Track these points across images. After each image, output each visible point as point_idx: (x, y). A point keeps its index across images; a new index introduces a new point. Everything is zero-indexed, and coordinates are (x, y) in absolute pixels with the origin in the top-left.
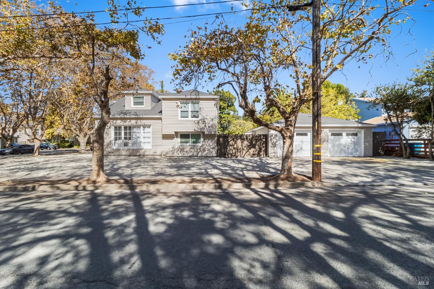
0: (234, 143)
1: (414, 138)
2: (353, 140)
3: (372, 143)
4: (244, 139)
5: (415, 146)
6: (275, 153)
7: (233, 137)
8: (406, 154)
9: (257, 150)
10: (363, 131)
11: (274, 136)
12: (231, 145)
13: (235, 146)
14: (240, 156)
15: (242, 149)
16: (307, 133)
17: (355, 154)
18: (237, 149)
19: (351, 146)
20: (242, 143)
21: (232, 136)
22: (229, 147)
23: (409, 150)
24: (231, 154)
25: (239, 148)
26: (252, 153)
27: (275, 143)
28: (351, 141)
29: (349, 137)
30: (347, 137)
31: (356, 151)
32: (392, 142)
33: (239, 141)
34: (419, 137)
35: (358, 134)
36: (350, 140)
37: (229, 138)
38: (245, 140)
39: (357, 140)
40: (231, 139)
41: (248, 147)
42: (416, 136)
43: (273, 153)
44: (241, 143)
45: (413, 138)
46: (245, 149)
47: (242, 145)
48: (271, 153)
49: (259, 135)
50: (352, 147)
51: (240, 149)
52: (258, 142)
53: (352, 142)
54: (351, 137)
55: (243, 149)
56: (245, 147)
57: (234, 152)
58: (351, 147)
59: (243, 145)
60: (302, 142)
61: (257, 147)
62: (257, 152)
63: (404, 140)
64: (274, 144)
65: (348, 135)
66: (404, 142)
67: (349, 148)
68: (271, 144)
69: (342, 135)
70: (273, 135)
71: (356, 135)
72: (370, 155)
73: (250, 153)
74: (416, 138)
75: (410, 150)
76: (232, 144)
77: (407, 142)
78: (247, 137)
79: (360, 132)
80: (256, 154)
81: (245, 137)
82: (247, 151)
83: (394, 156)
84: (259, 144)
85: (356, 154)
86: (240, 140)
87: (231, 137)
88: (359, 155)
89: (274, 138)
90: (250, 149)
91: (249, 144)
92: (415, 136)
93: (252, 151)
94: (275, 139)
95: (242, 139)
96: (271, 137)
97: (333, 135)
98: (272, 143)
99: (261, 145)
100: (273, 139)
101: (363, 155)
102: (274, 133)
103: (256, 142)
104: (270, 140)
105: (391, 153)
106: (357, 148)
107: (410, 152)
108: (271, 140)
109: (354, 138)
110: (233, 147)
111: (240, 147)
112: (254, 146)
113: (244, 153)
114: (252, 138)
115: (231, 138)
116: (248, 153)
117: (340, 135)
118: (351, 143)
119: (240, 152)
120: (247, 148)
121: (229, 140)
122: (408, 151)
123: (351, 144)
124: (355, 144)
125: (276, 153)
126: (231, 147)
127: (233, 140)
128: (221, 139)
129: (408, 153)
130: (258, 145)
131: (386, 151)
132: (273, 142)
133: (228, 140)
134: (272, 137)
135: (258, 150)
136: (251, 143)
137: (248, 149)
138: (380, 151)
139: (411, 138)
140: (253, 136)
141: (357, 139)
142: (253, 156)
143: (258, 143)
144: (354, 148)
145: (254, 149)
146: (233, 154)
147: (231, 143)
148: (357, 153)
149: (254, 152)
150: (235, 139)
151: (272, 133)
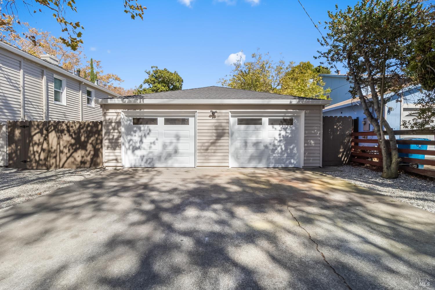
0: (42, 140)
1: (409, 128)
2: (283, 133)
3: (321, 139)
4: (62, 131)
5: (413, 147)
6: (116, 160)
7: (41, 127)
8: (389, 167)
9: (89, 153)
10: (303, 114)
11: (113, 124)
12: (36, 143)
13: (45, 146)
14: (54, 165)
15: (58, 151)
16: (188, 120)
17: (288, 162)
18: (49, 151)
19: (279, 146)
20: (59, 138)
21: (38, 126)
22: (33, 146)
23: (396, 156)
24: (36, 162)
25: (53, 150)
26: (79, 159)
27: (117, 139)
28: (280, 134)
29: (275, 126)
30: (271, 126)
31: (291, 156)
32: (369, 137)
33: (53, 136)
34: (422, 125)
35: (295, 121)
36: (278, 132)
37: (33, 129)
38: (66, 132)
39: (291, 133)
40: (37, 131)
41: (70, 147)
42: (415, 124)
43: (113, 160)
44: (56, 139)
45: (407, 127)
46: (66, 151)
47: (59, 144)
48: (108, 161)
49: (93, 122)
50: (282, 149)
51: (55, 150)
52: (92, 136)
53: (282, 138)
54: (278, 127)
55: (61, 152)
56: (65, 147)
57: (42, 156)
58: (279, 149)
59: (61, 143)
60: (178, 137)
61: (89, 147)
62: (89, 158)
63: (385, 133)
64: (114, 141)
65: (272, 122)
66: (387, 137)
67: (276, 149)
68: (107, 141)
69: (261, 124)
70: (111, 122)
71: (290, 122)
72: (318, 165)
73: (75, 159)
74: (415, 129)
75: (399, 157)
76: (38, 142)
77: (392, 138)
78: (68, 127)
79: (298, 117)
80: (87, 161)
81: (64, 127)
82: (68, 155)
83: (367, 167)
84: (94, 142)
85: (290, 163)
86: (54, 132)
87: (35, 127)
88: (295, 164)
89: (114, 129)
90: (76, 150)
91: (73, 141)
92: (412, 122)
93: (79, 155)
94: (116, 131)
95: (58, 130)
96: (108, 126)
97: (241, 122)
98: (109, 139)
99: (97, 144)
100: (112, 131)
101: (302, 165)
102: (115, 117)
103: (88, 137)
104: (105, 134)
105: (362, 161)
106: (292, 150)
107: (398, 163)
108: (108, 133)
109: (285, 129)
110: (40, 146)
111: (54, 148)
112: (83, 146)
113: (64, 159)
114: (80, 128)
115: (35, 129)
116: (71, 160)
117: (257, 122)
118: (278, 139)
119: (55, 157)
120: (69, 150)
121: (33, 134)
122: (395, 158)
123: (280, 141)
124: (288, 141)
125: (119, 161)
126: (36, 148)
127: (41, 132)
128: (17, 132)
129: (393, 166)
130: (91, 144)
131: (353, 156)
132: (113, 139)
133: (30, 133)
134: (110, 128)
135: (92, 153)
136: (77, 139)
137: (71, 151)
138: (340, 155)
139: (403, 128)
140: (80, 125)
141: (292, 130)
142: (82, 166)
143: (92, 139)
144: (286, 149)
145: (83, 152)
146: (41, 162)
147: (36, 138)
148: (292, 161)
149: (82, 157)
150: (45, 132)
151: (111, 117)
